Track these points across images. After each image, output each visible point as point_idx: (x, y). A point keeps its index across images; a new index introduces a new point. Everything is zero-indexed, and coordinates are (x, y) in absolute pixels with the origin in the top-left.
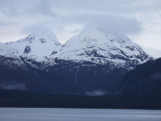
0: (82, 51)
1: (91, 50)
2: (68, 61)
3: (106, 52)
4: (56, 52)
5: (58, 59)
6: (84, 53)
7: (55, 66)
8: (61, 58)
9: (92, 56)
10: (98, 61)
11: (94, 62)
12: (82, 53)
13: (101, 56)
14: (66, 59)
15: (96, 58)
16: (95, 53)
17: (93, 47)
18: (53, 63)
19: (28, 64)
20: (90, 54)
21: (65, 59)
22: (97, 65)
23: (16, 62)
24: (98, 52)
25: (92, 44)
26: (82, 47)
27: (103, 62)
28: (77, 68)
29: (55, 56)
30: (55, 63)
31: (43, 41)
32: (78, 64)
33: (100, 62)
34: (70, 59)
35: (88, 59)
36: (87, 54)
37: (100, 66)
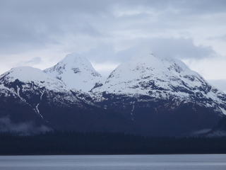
0: (136, 83)
1: (147, 80)
2: (120, 95)
3: (166, 84)
4: (102, 85)
5: (107, 93)
6: (139, 85)
7: (103, 103)
8: (110, 91)
9: (149, 89)
10: (158, 94)
11: (153, 96)
12: (136, 85)
13: (161, 89)
14: (117, 93)
15: (154, 91)
16: (152, 84)
17: (149, 77)
18: (100, 98)
19: (81, 100)
20: (147, 86)
21: (115, 93)
22: (157, 99)
23: (68, 98)
24: (156, 84)
25: (147, 73)
26: (135, 77)
27: (164, 96)
28: (132, 104)
29: (101, 90)
30: (103, 98)
31: (76, 71)
32: (133, 99)
33: (160, 96)
34: (122, 93)
35: (145, 92)
36: (142, 86)
37: (161, 101)
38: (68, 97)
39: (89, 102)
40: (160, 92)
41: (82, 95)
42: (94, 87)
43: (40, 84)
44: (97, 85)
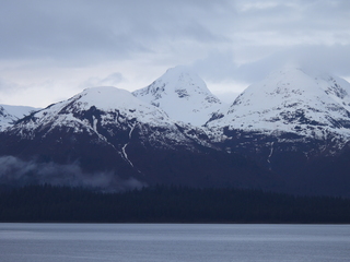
0: (276, 114)
1: (292, 110)
2: (251, 133)
3: (322, 115)
4: (222, 116)
5: (230, 128)
6: (280, 117)
7: (224, 144)
8: (236, 126)
9: (296, 123)
10: (309, 131)
11: (302, 133)
12: (275, 117)
13: (314, 123)
14: (245, 128)
15: (304, 126)
16: (301, 116)
17: (295, 104)
18: (220, 137)
19: (191, 139)
20: (292, 119)
21: (243, 128)
22: (308, 139)
23: (171, 136)
24: (307, 115)
25: (293, 99)
26: (275, 104)
27: (319, 133)
28: (270, 146)
29: (222, 123)
30: (225, 137)
31: (182, 94)
32: (271, 138)
33: (314, 134)
34: (253, 129)
35: (289, 128)
36: (285, 118)
37: (314, 142)
38: (172, 134)
39: (204, 142)
40: (312, 128)
41: (193, 132)
42: (211, 120)
43: (129, 113)
44: (214, 117)
